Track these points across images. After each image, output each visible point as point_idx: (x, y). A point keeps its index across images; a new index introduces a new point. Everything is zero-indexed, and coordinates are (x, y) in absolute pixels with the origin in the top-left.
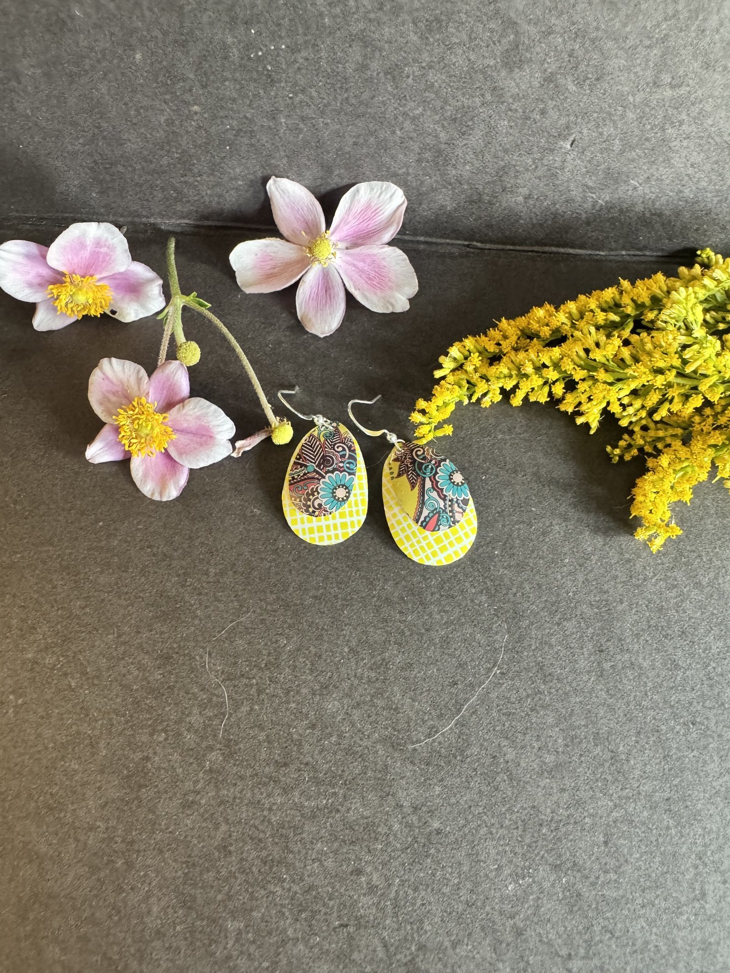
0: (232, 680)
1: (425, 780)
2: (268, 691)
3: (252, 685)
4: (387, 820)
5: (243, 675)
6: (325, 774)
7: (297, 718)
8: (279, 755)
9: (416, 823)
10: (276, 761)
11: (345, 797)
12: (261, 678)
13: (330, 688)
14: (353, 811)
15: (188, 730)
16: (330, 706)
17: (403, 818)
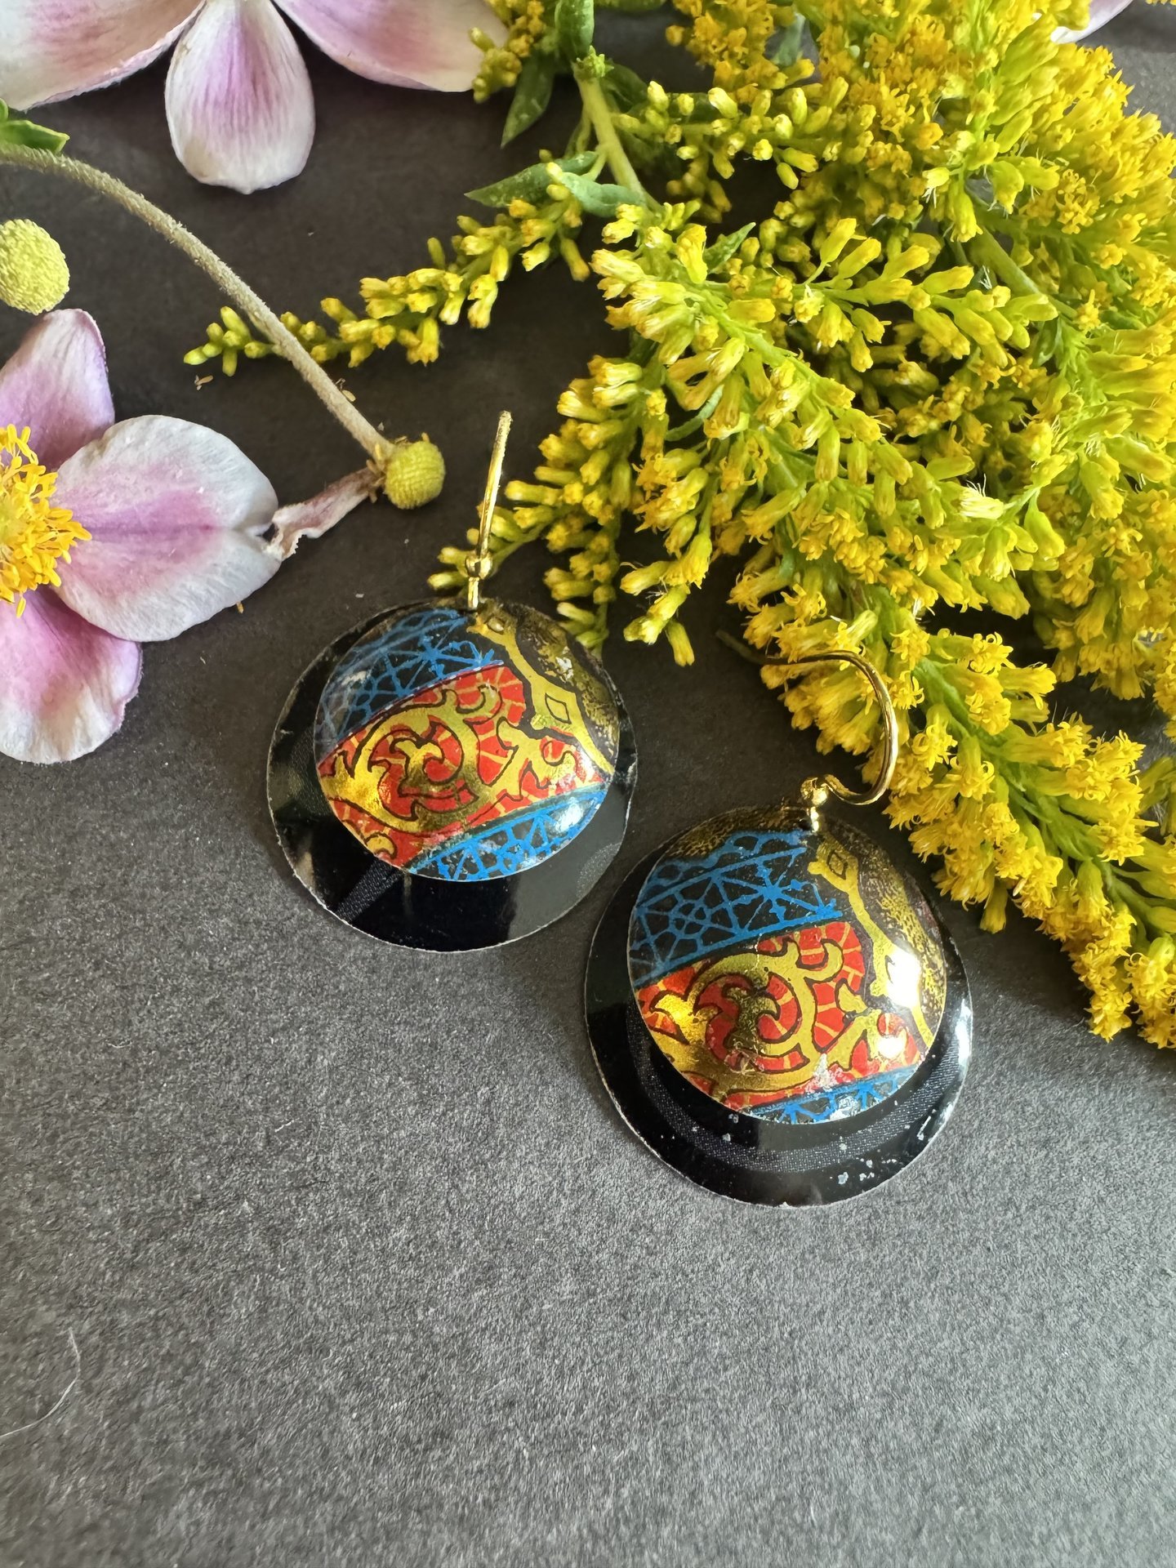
0: (165, 1233)
1: (884, 1295)
2: (300, 1222)
3: (241, 1225)
4: (821, 1473)
5: (200, 1204)
6: (580, 1410)
7: (427, 1269)
8: (408, 1414)
9: (910, 1438)
10: (406, 1439)
11: (668, 1460)
12: (263, 1189)
13: (501, 1132)
14: (712, 1493)
15: (59, 1467)
16: (518, 1190)
17: (866, 1443)
